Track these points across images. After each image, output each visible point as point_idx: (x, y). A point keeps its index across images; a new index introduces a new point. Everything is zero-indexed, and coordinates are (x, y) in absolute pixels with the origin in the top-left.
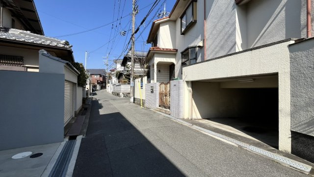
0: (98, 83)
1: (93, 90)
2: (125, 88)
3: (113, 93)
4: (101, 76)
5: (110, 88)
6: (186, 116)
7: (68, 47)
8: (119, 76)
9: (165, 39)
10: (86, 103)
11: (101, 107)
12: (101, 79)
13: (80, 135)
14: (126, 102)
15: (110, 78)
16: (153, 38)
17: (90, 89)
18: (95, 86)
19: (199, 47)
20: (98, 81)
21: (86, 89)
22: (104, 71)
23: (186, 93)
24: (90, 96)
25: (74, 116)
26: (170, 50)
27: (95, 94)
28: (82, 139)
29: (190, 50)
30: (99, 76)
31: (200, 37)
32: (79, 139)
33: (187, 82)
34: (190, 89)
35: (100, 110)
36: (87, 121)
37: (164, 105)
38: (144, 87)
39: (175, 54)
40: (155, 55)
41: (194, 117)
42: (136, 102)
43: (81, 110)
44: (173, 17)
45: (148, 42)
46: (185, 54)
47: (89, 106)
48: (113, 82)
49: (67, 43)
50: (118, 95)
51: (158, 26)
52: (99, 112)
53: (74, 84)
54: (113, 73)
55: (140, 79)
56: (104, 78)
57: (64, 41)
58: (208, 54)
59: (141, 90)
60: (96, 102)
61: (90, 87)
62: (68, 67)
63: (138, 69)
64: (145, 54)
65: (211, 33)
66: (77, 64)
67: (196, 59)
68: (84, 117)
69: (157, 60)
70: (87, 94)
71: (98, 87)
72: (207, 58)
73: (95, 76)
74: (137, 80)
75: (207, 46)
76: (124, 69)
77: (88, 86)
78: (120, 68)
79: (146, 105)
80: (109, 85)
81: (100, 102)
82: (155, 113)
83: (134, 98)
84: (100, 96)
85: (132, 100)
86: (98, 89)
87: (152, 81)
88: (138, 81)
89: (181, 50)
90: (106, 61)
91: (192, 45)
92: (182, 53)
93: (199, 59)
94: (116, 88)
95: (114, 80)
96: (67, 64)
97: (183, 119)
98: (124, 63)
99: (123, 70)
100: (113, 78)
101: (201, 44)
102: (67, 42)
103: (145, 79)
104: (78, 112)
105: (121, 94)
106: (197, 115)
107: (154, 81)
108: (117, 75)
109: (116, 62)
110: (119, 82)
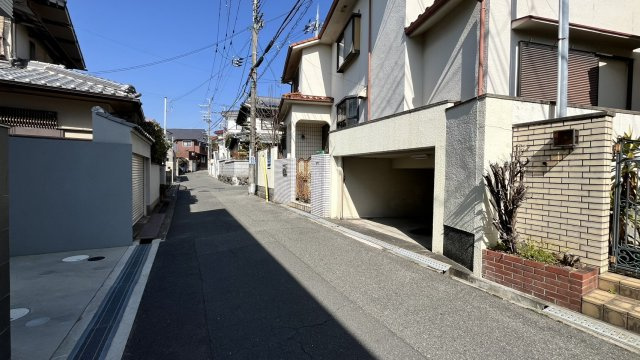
0: (191, 158)
1: (180, 172)
2: (241, 168)
3: (220, 176)
4: (196, 143)
5: (214, 168)
6: (334, 213)
7: (133, 96)
8: (232, 143)
9: (313, 78)
10: (168, 194)
11: (194, 200)
12: (197, 150)
14: (241, 194)
15: (215, 147)
16: (292, 74)
17: (175, 169)
18: (184, 164)
19: (361, 97)
20: (190, 153)
21: (167, 170)
22: (202, 132)
23: (334, 174)
24: (173, 183)
25: (145, 213)
26: (320, 99)
27: (186, 179)
28: (161, 243)
29: (348, 101)
30: (192, 143)
31: (363, 83)
32: (155, 245)
33: (336, 158)
34: (340, 169)
35: (192, 206)
36: (169, 221)
37: (303, 197)
38: (272, 166)
39: (330, 106)
40: (293, 108)
41: (346, 215)
42: (259, 193)
43: (157, 206)
44: (325, 39)
45: (285, 80)
46: (341, 107)
47: (172, 200)
48: (221, 155)
49: (131, 90)
50: (229, 180)
51: (300, 54)
52: (189, 209)
53: (144, 159)
54: (220, 137)
55: (266, 151)
56: (203, 147)
57: (127, 86)
58: (373, 114)
59: (268, 169)
60: (186, 193)
61: (174, 165)
62: (136, 133)
63: (262, 128)
64: (278, 101)
65: (377, 75)
66: (150, 124)
67: (357, 117)
68: (163, 215)
69: (297, 116)
70: (169, 179)
71: (191, 166)
72: (372, 117)
73: (186, 144)
74: (260, 153)
75: (371, 98)
76: (242, 130)
77: (169, 164)
78: (233, 128)
79: (276, 198)
80: (212, 161)
81: (192, 193)
82: (286, 209)
83: (257, 187)
84: (194, 182)
85: (252, 189)
86: (191, 169)
87: (288, 155)
88: (263, 153)
89: (337, 101)
90: (206, 113)
91: (352, 94)
92: (338, 106)
93: (362, 120)
94: (226, 166)
95: (223, 151)
96: (135, 128)
97: (329, 219)
98: (241, 120)
99: (239, 131)
100: (221, 147)
101: (363, 94)
102: (133, 88)
103: (275, 150)
104: (152, 207)
105: (235, 179)
106: (351, 212)
107: (292, 155)
108: (227, 142)
109: (226, 115)
110: (231, 156)
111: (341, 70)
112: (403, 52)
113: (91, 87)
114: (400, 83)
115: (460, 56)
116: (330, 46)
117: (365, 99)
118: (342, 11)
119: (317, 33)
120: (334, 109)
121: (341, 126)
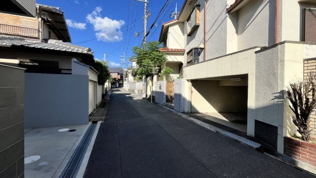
2: (139, 86)
3: (129, 89)
5: (126, 86)
6: (186, 110)
7: (90, 53)
8: (135, 74)
12: (119, 77)
13: (100, 120)
15: (127, 76)
16: (164, 38)
21: (105, 87)
22: (121, 69)
25: (95, 108)
26: (178, 51)
28: (101, 123)
29: (193, 51)
30: (117, 74)
33: (188, 80)
34: (190, 86)
36: (106, 112)
38: (154, 84)
39: (184, 54)
41: (193, 111)
43: (101, 104)
44: (181, 20)
45: (160, 42)
46: (190, 53)
49: (89, 50)
50: (133, 91)
51: (168, 28)
53: (95, 82)
54: (129, 71)
57: (87, 48)
61: (109, 85)
62: (91, 70)
68: (103, 109)
70: (106, 91)
72: (207, 58)
73: (114, 74)
75: (206, 48)
77: (106, 84)
78: (135, 66)
79: (156, 101)
80: (126, 82)
82: (162, 107)
83: (146, 95)
85: (144, 96)
89: (187, 51)
91: (196, 46)
92: (188, 53)
93: (201, 60)
94: (132, 85)
95: (131, 78)
96: (90, 68)
97: (184, 113)
100: (129, 75)
101: (202, 46)
104: (98, 105)
105: (136, 91)
108: (132, 73)
110: (134, 80)
111: (189, 35)
113: (73, 50)
116: (183, 23)
117: (202, 49)
118: (190, 4)
119: (176, 18)
120: (186, 54)
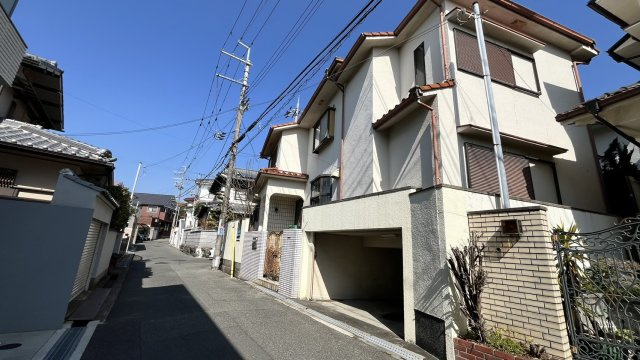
0: (153, 224)
1: (139, 239)
2: (207, 238)
3: (182, 247)
4: (162, 209)
5: (177, 238)
6: (303, 294)
7: (107, 160)
8: (202, 212)
9: (290, 156)
10: (119, 264)
11: (148, 273)
12: (163, 216)
13: (96, 319)
14: (203, 267)
15: (183, 215)
16: (271, 150)
17: (133, 237)
18: (144, 231)
19: (334, 177)
20: (154, 219)
21: (124, 237)
22: (171, 199)
23: (305, 250)
24: (128, 252)
25: (87, 288)
26: (295, 176)
27: (143, 248)
28: (99, 326)
29: (322, 180)
30: (158, 209)
31: (336, 164)
32: (91, 329)
33: (308, 233)
34: (312, 245)
35: (144, 280)
36: (114, 298)
37: (271, 274)
38: (242, 238)
39: (305, 183)
40: (269, 181)
41: (316, 296)
42: (224, 267)
43: (103, 279)
44: (304, 124)
45: (263, 156)
46: (316, 184)
47: (125, 271)
48: (187, 224)
49: (108, 154)
50: (192, 251)
51: (279, 134)
52: (141, 284)
53: (102, 225)
54: (190, 205)
55: (237, 222)
56: (170, 214)
57: (103, 151)
58: (345, 193)
59: (237, 243)
60: (141, 263)
61: (133, 232)
62: (103, 198)
63: (236, 199)
64: (255, 174)
65: (349, 159)
66: (119, 188)
67: (330, 195)
68: (108, 291)
69: (271, 190)
70: (123, 247)
71: (152, 233)
72: (344, 195)
73: (151, 209)
74: (231, 224)
75: (343, 178)
76: (215, 199)
77: (128, 230)
78: (205, 196)
79: (242, 274)
80: (177, 229)
81: (148, 265)
82: (252, 287)
83: (222, 260)
84: (152, 253)
85: (216, 263)
86: (150, 237)
87: (260, 227)
88: (233, 225)
89: (311, 178)
90: (179, 180)
91: (326, 173)
92: (313, 183)
93: (334, 198)
94: (190, 236)
95: (191, 219)
96: (103, 193)
97: (297, 300)
98: (215, 189)
99: (211, 200)
100: (189, 214)
101: (336, 174)
102: (110, 152)
103: (246, 222)
104: (97, 280)
105: (199, 251)
106: (321, 292)
107: (263, 228)
108: (197, 210)
109: (200, 183)
110: (199, 225)
111: (317, 152)
112: (371, 142)
113: (65, 149)
114: (369, 167)
115: (418, 150)
116: (308, 130)
117: (337, 179)
119: (296, 119)
120: (309, 185)
121: (315, 202)
